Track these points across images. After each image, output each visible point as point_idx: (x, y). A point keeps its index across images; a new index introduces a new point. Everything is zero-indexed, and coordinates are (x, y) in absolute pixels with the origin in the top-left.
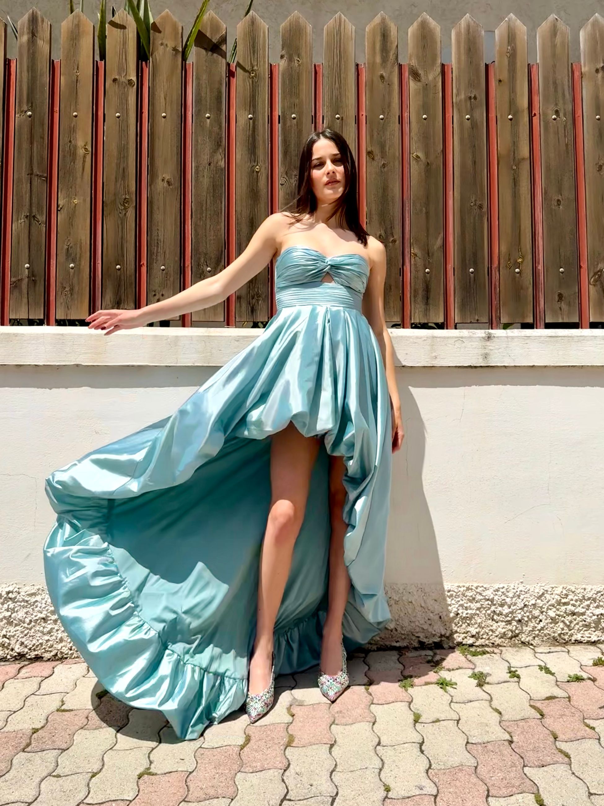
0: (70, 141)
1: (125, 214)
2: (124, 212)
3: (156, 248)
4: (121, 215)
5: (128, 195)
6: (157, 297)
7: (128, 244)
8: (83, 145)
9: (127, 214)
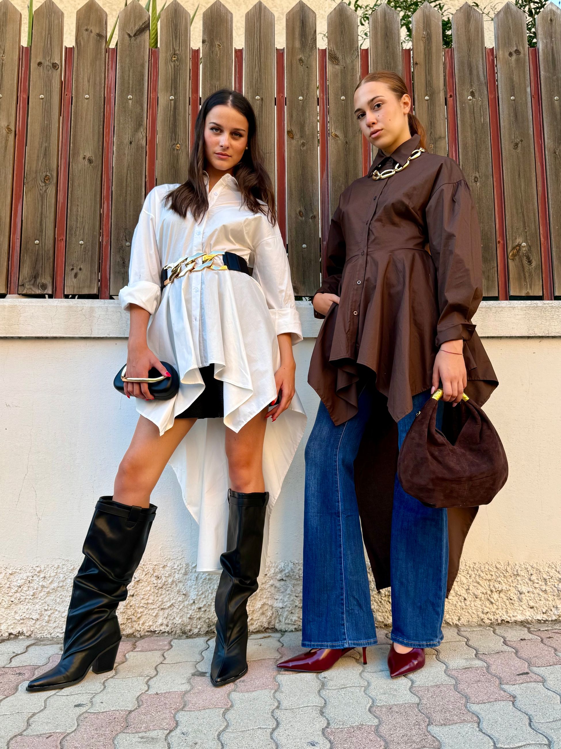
2: (44, 189)
3: (75, 223)
4: (41, 192)
5: (49, 173)
6: (75, 271)
7: (48, 219)
8: (6, 125)
9: (47, 191)
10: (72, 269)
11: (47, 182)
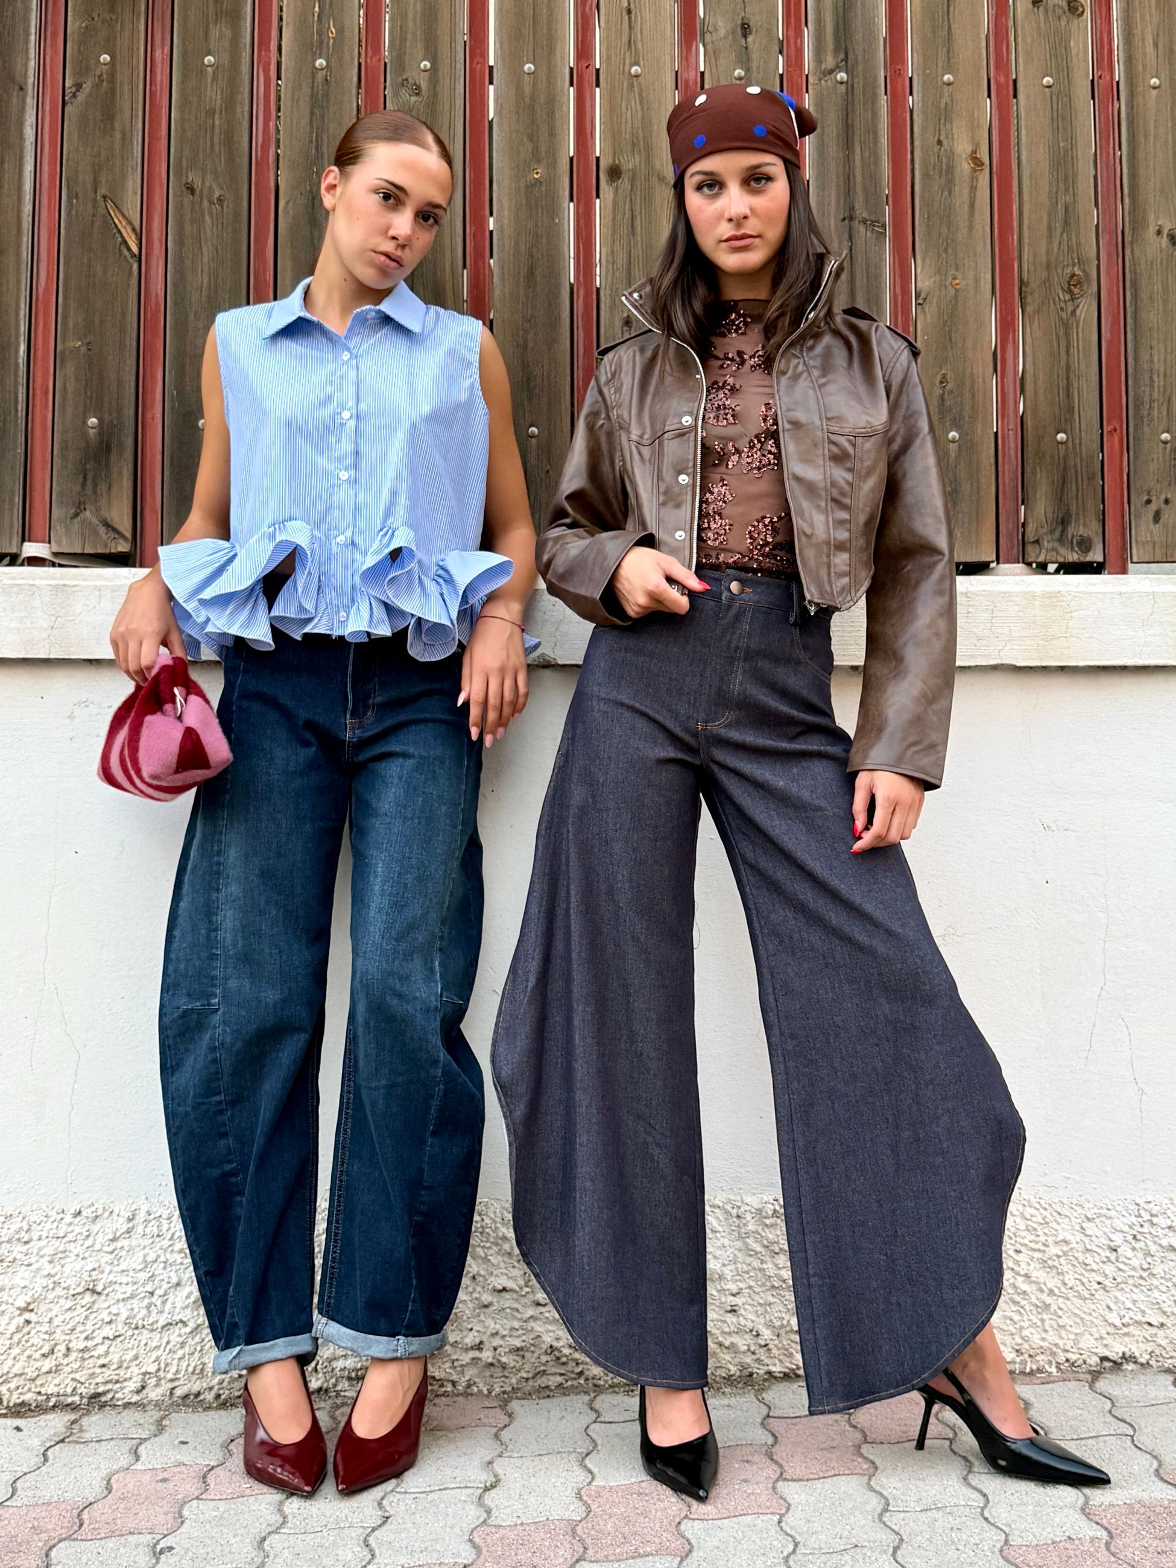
0: (940, 143)
1: (1074, 311)
2: (1070, 309)
3: (1148, 390)
4: (1064, 315)
5: (1079, 268)
6: (1153, 507)
7: (1083, 381)
8: (969, 150)
9: (1078, 312)
10: (1149, 502)
11: (1076, 291)
